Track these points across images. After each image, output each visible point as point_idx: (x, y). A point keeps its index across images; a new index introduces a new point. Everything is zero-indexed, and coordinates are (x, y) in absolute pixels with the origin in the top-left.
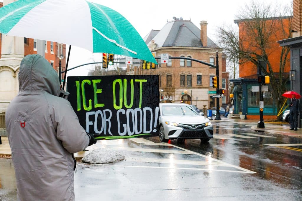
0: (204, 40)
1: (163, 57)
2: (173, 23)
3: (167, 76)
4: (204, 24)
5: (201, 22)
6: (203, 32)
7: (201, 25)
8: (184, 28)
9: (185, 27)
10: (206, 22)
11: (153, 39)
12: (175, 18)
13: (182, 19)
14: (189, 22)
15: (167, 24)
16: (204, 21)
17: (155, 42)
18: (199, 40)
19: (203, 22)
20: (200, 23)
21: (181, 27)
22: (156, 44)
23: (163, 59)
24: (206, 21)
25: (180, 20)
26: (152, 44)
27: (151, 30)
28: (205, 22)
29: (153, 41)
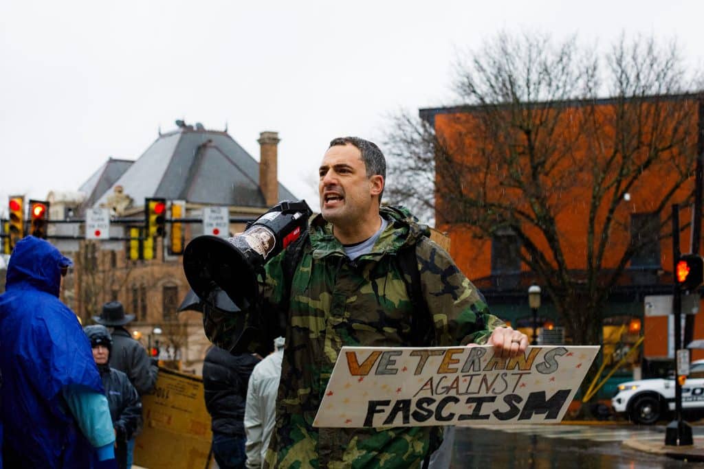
0: (271, 187)
1: (210, 217)
2: (178, 137)
3: (166, 289)
4: (269, 142)
5: (262, 134)
6: (268, 164)
7: (262, 142)
8: (211, 153)
9: (215, 150)
10: (274, 136)
11: (119, 183)
12: (181, 124)
13: (200, 127)
14: (222, 137)
15: (157, 141)
16: (269, 133)
17: (125, 192)
18: (254, 187)
19: (266, 136)
20: (258, 137)
21: (201, 149)
22: (128, 197)
23: (211, 225)
24: (276, 133)
25: (195, 128)
26: (117, 197)
27: (107, 159)
28: (271, 136)
29: (120, 189)
